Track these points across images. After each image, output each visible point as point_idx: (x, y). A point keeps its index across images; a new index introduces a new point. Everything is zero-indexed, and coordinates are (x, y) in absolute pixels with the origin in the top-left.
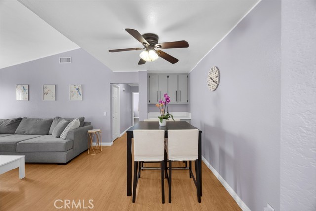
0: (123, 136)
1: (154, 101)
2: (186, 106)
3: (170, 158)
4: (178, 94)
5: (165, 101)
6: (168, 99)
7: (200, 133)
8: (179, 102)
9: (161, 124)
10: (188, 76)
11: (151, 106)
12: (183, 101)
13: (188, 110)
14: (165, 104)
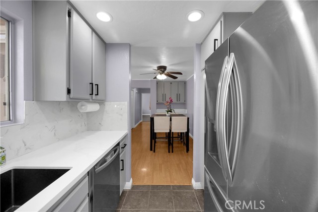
0: (136, 127)
1: (161, 101)
2: (184, 105)
3: (173, 131)
4: (178, 96)
5: (169, 101)
6: (171, 101)
7: (188, 118)
8: (179, 102)
9: (167, 115)
10: (185, 83)
11: (159, 105)
12: (182, 101)
13: (185, 108)
14: (170, 103)
